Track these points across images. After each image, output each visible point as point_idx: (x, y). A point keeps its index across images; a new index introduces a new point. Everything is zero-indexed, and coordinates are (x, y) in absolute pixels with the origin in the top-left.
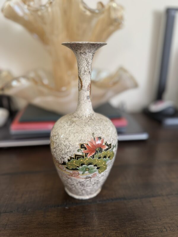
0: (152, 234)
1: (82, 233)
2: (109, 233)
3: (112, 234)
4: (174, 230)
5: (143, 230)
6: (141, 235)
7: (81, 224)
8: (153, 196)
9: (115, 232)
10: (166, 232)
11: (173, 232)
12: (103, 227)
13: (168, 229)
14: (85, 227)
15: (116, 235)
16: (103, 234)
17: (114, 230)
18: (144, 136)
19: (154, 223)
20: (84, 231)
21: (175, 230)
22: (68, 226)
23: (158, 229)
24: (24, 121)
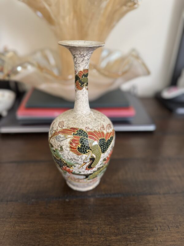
0: (143, 232)
1: (79, 226)
2: (104, 228)
3: (106, 228)
4: (164, 230)
5: (136, 227)
6: (133, 232)
7: (79, 217)
8: (150, 194)
9: (109, 226)
10: (156, 231)
11: (163, 232)
12: (98, 222)
13: (159, 228)
14: (82, 220)
15: (110, 230)
16: (98, 228)
17: (108, 225)
18: (151, 128)
19: (146, 221)
20: (81, 224)
21: (166, 230)
22: (67, 218)
23: (150, 227)
24: (30, 107)
